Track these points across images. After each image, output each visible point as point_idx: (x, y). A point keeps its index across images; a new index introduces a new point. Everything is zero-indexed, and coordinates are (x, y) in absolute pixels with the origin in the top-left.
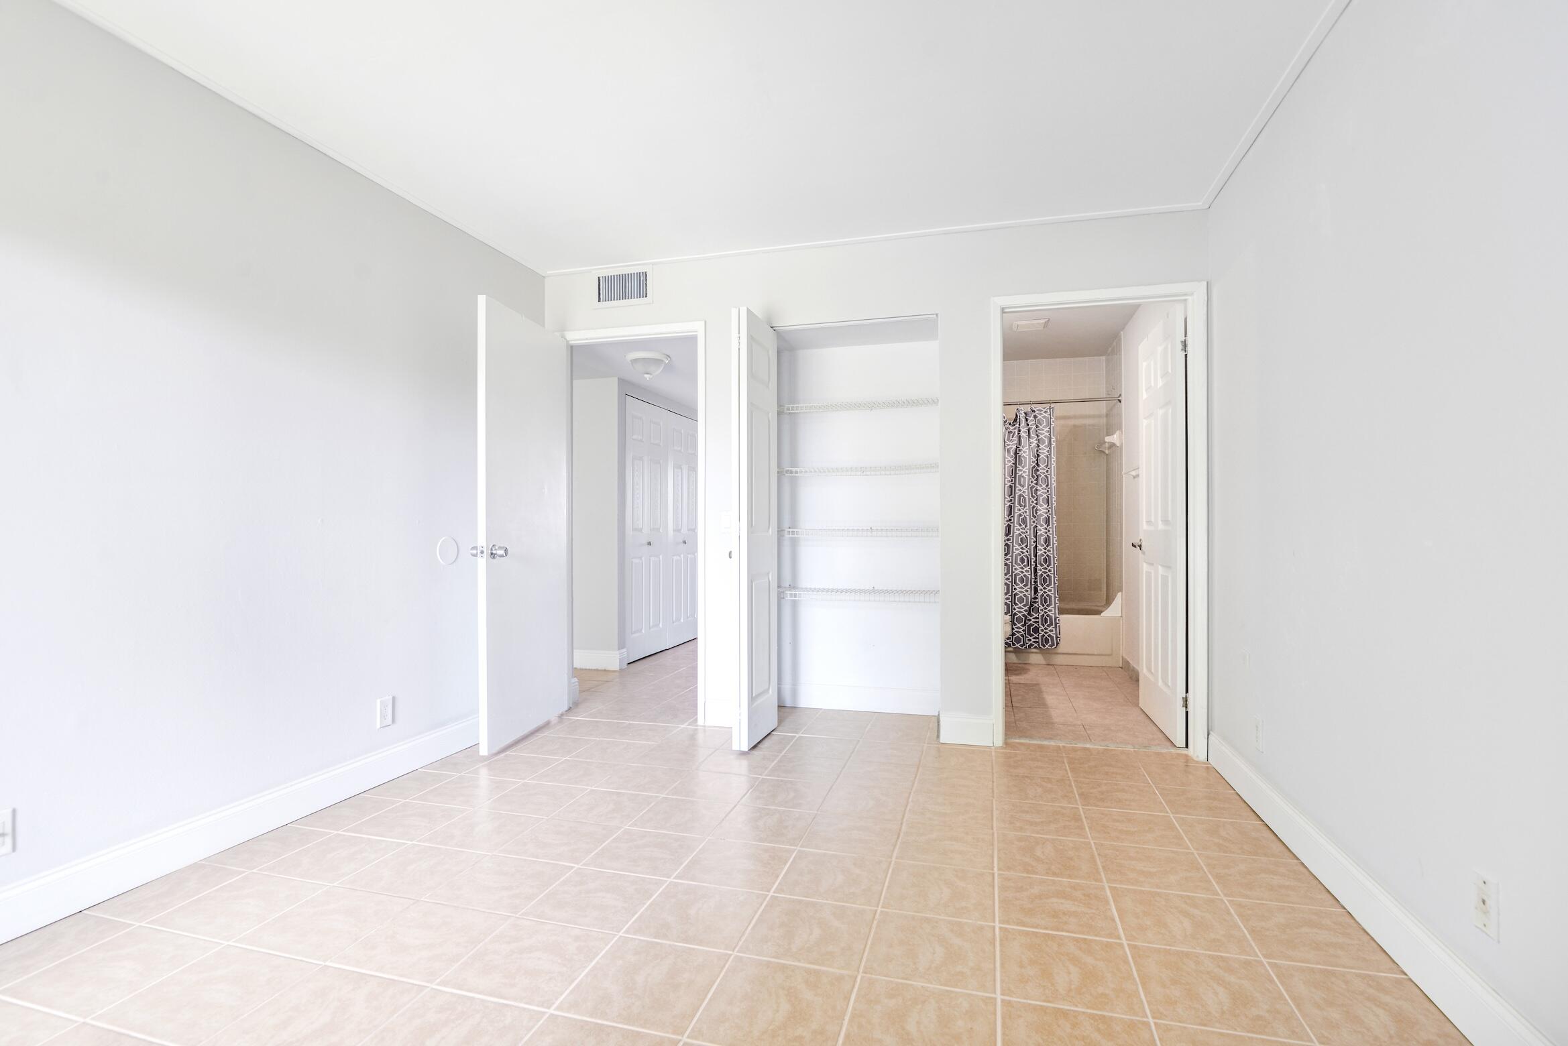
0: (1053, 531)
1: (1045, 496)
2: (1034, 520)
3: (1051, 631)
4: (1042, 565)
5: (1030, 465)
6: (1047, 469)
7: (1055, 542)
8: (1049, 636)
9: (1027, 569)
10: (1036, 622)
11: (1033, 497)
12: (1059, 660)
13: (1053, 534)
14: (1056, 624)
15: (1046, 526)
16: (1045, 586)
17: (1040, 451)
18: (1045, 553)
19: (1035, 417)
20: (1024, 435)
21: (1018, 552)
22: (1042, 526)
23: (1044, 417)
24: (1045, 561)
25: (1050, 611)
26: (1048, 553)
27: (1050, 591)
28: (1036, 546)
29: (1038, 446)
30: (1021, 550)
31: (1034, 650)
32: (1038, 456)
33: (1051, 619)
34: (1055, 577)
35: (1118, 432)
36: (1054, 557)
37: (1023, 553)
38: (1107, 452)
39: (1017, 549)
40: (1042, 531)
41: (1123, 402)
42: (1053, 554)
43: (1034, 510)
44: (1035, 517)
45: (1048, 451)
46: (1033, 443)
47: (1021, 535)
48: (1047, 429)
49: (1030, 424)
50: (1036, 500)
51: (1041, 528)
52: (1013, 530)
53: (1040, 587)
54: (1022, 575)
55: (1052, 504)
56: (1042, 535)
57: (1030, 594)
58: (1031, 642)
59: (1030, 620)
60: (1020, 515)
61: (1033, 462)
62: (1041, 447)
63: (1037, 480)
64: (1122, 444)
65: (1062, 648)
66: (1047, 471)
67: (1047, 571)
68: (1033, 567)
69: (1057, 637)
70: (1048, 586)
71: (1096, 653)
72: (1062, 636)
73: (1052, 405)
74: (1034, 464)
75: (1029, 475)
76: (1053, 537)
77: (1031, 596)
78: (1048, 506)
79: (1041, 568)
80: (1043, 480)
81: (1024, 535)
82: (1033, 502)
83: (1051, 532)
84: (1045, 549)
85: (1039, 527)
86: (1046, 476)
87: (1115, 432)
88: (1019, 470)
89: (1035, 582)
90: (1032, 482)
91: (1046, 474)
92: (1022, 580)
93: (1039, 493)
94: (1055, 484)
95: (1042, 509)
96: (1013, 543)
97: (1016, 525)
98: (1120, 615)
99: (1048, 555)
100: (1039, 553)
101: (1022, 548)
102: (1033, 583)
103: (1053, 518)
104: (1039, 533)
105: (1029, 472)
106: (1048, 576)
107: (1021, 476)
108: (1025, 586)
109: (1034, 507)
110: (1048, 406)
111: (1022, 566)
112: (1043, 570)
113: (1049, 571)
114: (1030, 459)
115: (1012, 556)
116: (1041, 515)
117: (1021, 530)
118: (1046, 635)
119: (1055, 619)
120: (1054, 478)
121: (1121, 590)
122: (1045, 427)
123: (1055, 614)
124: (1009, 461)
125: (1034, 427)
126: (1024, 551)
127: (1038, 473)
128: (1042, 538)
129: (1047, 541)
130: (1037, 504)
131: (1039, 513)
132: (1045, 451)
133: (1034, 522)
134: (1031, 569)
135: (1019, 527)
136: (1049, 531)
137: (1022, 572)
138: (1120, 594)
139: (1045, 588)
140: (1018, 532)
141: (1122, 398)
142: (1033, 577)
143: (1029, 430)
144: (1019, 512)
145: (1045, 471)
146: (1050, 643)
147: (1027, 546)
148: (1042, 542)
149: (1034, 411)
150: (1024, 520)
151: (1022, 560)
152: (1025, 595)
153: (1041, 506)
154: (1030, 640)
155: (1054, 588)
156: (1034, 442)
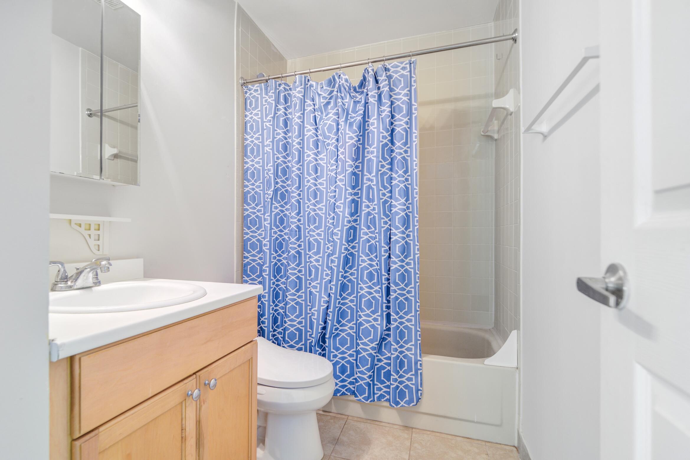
0: (414, 236)
1: (402, 185)
2: (386, 220)
3: (409, 379)
4: (397, 284)
5: (379, 141)
6: (405, 148)
7: (416, 252)
8: (407, 387)
9: (377, 288)
10: (389, 364)
11: (385, 188)
12: (421, 422)
13: (414, 240)
14: (417, 370)
15: (403, 229)
16: (401, 314)
17: (396, 123)
18: (402, 267)
19: (389, 77)
20: (372, 100)
21: (365, 264)
22: (397, 228)
23: (402, 76)
24: (402, 278)
25: (409, 349)
26: (407, 267)
27: (409, 320)
28: (389, 257)
29: (393, 117)
30: (369, 262)
31: (387, 404)
32: (393, 130)
33: (409, 362)
34: (416, 302)
35: (512, 92)
36: (415, 274)
37: (371, 266)
38: (496, 136)
39: (363, 261)
40: (397, 235)
41: (520, 41)
42: (414, 268)
43: (387, 207)
44: (387, 216)
45: (407, 123)
46: (384, 110)
47: (369, 241)
48: (405, 91)
49: (381, 85)
50: (391, 192)
51: (396, 232)
52: (360, 235)
53: (393, 316)
54: (369, 297)
55: (413, 198)
56: (397, 242)
57: (380, 325)
58: (381, 392)
59: (380, 360)
60: (369, 214)
61: (384, 137)
62: (398, 116)
63: (391, 163)
64: (519, 107)
65: (425, 405)
66: (406, 152)
67: (405, 292)
68: (384, 286)
69: (418, 390)
70: (406, 313)
71: (476, 420)
72: (426, 389)
73: (413, 59)
74: (385, 141)
75: (377, 157)
76: (415, 245)
77: (382, 327)
78: (407, 200)
79: (396, 288)
80: (400, 164)
81: (373, 242)
82: (384, 195)
83: (411, 238)
84: (402, 261)
85: (394, 231)
86: (404, 158)
87: (507, 92)
88: (368, 152)
89: (388, 307)
90: (383, 166)
91: (405, 155)
92: (369, 304)
93: (394, 182)
94: (417, 169)
95: (398, 205)
96: (358, 251)
97: (362, 227)
98: (515, 365)
99: (406, 271)
100: (393, 267)
101: (371, 260)
102: (384, 309)
103: (414, 217)
104: (394, 238)
105: (378, 152)
106: (407, 299)
107: (370, 160)
108: (373, 312)
109: (386, 202)
110: (407, 60)
111: (370, 284)
112: (399, 292)
113: (409, 292)
114: (379, 132)
115: (357, 270)
116: (397, 213)
117: (370, 235)
118: (401, 386)
119: (416, 363)
120: (416, 161)
121: (517, 328)
122: (403, 89)
123: (415, 354)
124: (351, 138)
125: (387, 89)
126: (374, 263)
127: (394, 154)
128: (397, 245)
129: (405, 250)
130: (391, 197)
131: (394, 210)
132: (402, 123)
133: (386, 223)
134: (381, 288)
135: (366, 230)
136: (408, 236)
137: (370, 293)
138: (514, 333)
139: (401, 317)
140: (366, 237)
141: (520, 35)
142: (385, 301)
143: (380, 96)
144: (368, 210)
145: (402, 151)
146: (407, 399)
147: (376, 257)
148: (397, 252)
149: (387, 70)
150: (373, 222)
151: (371, 276)
152: (373, 326)
153: (397, 200)
154: (380, 389)
155: (415, 316)
156: (386, 109)
